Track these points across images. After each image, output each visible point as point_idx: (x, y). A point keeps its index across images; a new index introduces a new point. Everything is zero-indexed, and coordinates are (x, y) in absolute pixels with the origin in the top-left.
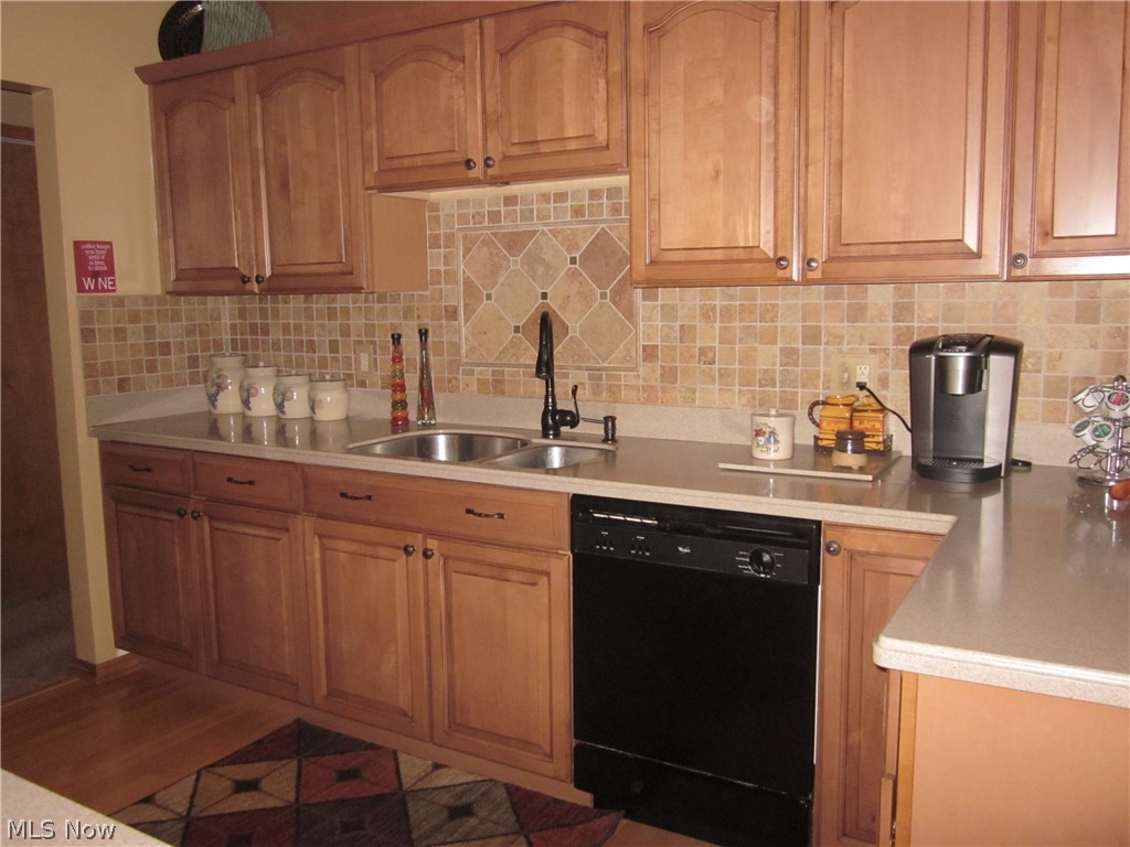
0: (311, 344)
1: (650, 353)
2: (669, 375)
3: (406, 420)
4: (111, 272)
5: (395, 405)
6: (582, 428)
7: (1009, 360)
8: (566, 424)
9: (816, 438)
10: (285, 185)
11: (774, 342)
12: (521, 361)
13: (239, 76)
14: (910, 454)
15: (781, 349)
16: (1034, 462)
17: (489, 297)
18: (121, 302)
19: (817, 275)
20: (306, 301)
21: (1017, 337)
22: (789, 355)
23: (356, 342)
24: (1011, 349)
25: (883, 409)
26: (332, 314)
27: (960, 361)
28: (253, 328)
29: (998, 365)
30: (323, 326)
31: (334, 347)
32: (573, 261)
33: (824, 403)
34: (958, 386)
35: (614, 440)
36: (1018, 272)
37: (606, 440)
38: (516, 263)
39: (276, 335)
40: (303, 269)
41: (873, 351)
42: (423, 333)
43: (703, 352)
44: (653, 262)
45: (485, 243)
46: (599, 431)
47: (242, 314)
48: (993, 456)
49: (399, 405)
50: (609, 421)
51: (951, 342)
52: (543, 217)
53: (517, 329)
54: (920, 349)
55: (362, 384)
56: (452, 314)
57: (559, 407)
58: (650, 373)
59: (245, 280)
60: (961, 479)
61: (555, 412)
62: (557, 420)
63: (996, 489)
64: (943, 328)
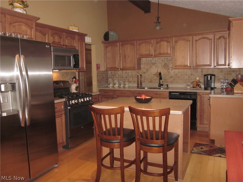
0: (123, 77)
1: (172, 77)
2: (174, 79)
3: (139, 86)
4: (100, 68)
5: (137, 84)
6: (164, 86)
7: (214, 76)
8: (162, 85)
9: (193, 86)
10: (125, 57)
11: (187, 75)
12: (154, 78)
13: (118, 44)
14: (204, 87)
15: (188, 76)
16: (217, 87)
17: (150, 71)
18: (100, 72)
19: (194, 68)
20: (122, 71)
21: (214, 74)
22: (189, 77)
23: (130, 77)
24: (214, 75)
25: (200, 82)
26: (126, 73)
27: (209, 77)
28: (113, 75)
29: (213, 77)
30: (125, 75)
31: (126, 77)
32: (162, 66)
33: (193, 82)
34: (209, 79)
35: (168, 87)
36: (215, 68)
37: (167, 87)
38: (154, 66)
39: (117, 76)
40: (127, 67)
41: (199, 76)
42: (141, 75)
43: (178, 77)
44: (175, 67)
45: (149, 64)
46: (166, 86)
47: (111, 73)
48: (213, 86)
49: (138, 84)
50: (167, 85)
51: (208, 75)
52: (158, 61)
53: (154, 75)
54: (205, 75)
55: (131, 82)
56: (145, 73)
57: (161, 84)
58: (172, 79)
59: (118, 69)
60: (209, 88)
61: (160, 84)
62: (160, 85)
63: (213, 90)
64: (206, 73)
